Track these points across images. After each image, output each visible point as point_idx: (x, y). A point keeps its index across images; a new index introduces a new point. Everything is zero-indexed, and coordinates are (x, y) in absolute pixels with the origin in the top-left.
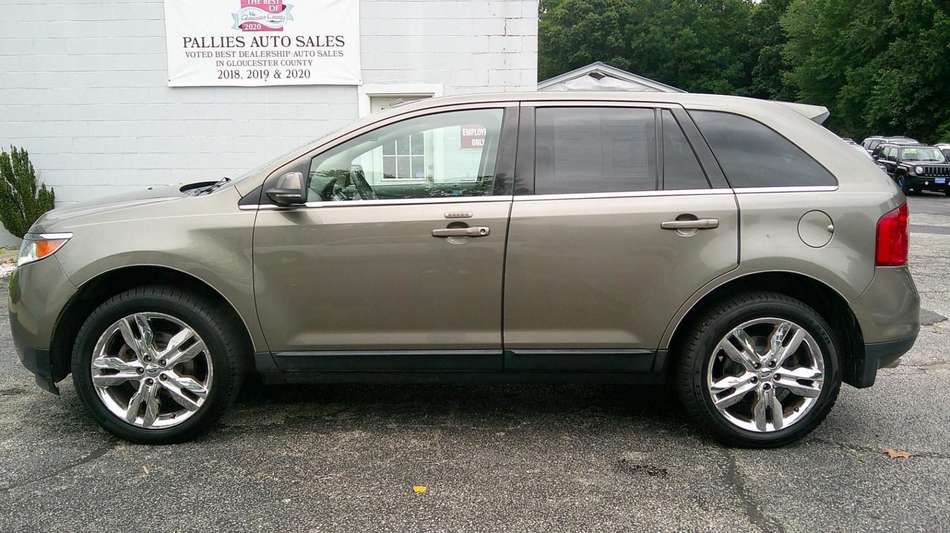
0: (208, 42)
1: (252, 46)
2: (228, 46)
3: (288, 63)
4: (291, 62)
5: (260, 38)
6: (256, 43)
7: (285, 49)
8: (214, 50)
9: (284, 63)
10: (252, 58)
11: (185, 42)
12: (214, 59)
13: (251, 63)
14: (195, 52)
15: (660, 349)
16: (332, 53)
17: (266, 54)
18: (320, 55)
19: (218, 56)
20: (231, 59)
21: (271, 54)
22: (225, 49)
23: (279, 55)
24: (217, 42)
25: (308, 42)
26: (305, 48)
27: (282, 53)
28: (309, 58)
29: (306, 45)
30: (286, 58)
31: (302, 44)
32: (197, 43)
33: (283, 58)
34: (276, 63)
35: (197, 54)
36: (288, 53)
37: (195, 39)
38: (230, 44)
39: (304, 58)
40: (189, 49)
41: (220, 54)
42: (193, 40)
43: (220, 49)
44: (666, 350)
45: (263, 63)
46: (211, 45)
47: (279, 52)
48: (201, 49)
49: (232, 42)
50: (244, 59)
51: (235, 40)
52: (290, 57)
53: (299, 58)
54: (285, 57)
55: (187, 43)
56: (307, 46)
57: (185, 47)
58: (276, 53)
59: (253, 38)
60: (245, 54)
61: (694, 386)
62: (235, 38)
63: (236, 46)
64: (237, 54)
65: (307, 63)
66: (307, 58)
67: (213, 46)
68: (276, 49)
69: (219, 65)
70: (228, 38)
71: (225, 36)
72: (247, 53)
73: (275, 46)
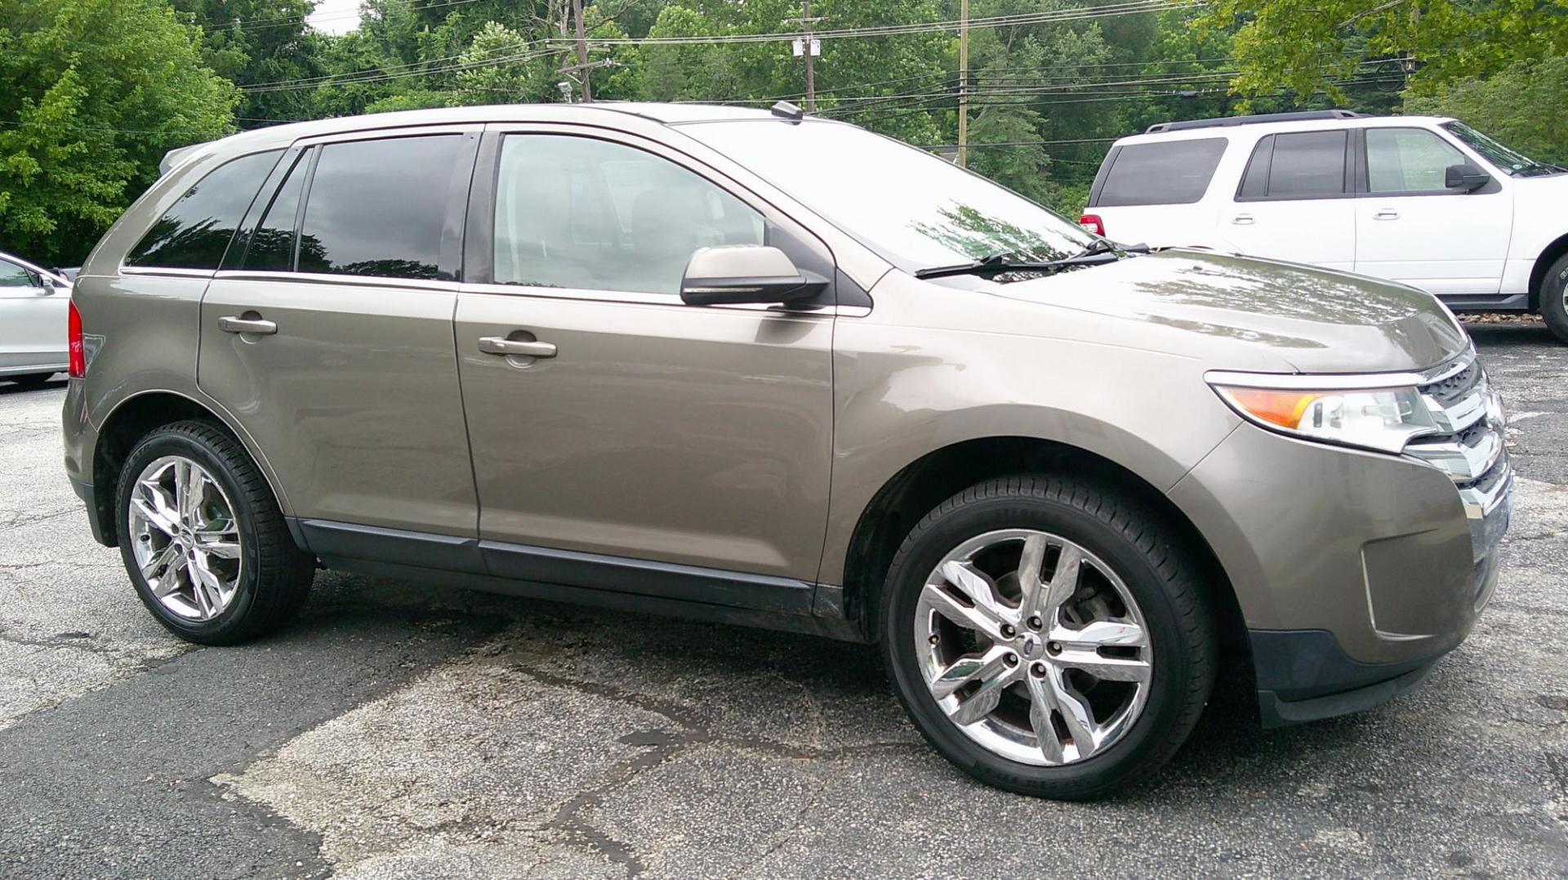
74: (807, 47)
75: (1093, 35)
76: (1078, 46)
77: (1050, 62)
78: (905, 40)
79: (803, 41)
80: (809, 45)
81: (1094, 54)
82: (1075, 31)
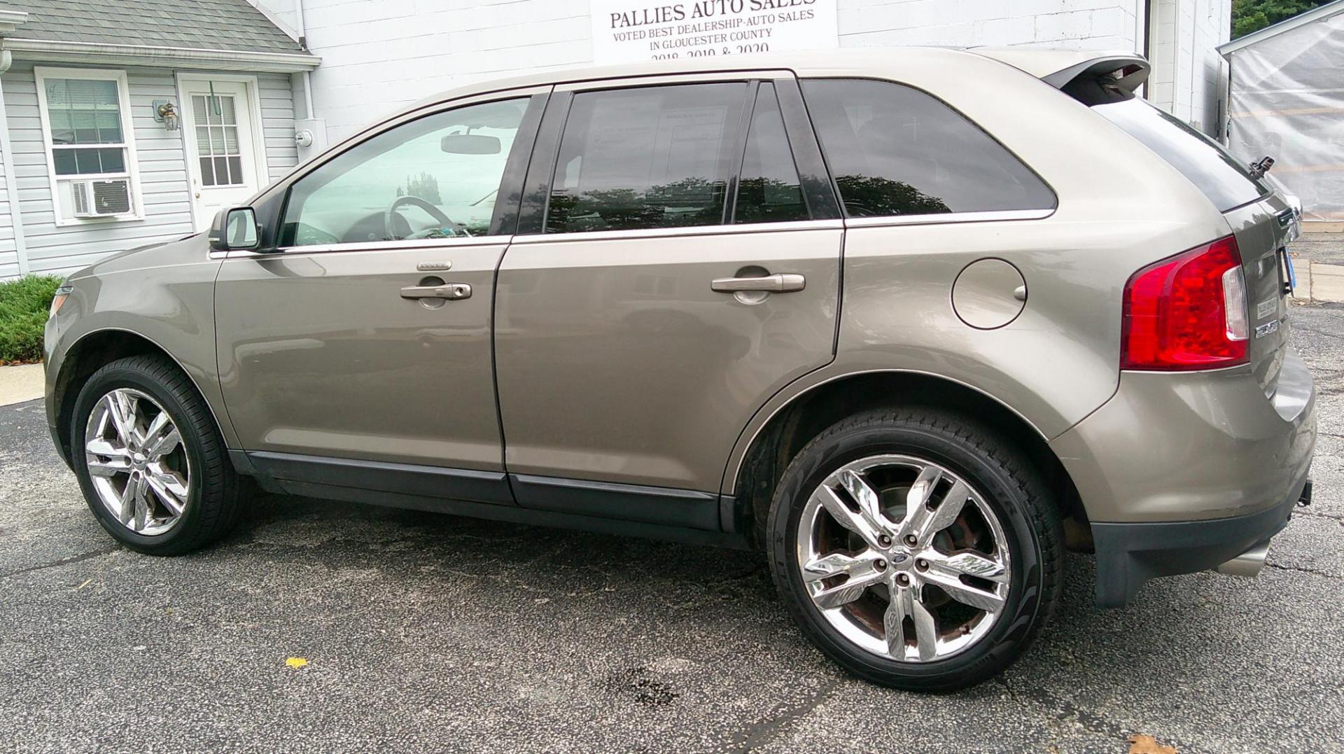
0: (640, 17)
1: (694, 17)
2: (664, 20)
3: (740, 36)
4: (743, 36)
5: (703, 4)
6: (699, 11)
7: (735, 16)
8: (646, 28)
9: (734, 37)
10: (695, 34)
11: (613, 20)
12: (648, 40)
13: (692, 41)
14: (625, 33)
15: (724, 495)
16: (798, 15)
17: (711, 27)
18: (782, 19)
19: (652, 35)
20: (668, 38)
21: (718, 26)
22: (662, 25)
23: (728, 26)
24: (651, 16)
25: (766, 3)
26: (762, 12)
27: (732, 22)
28: (767, 25)
29: (763, 7)
30: (736, 30)
31: (758, 6)
32: (627, 20)
33: (733, 30)
34: (723, 38)
35: (627, 36)
36: (739, 21)
37: (625, 15)
38: (667, 17)
39: (761, 26)
40: (618, 30)
41: (655, 33)
42: (622, 16)
43: (654, 26)
44: (731, 495)
45: (708, 39)
46: (644, 22)
47: (728, 22)
48: (632, 29)
49: (669, 13)
50: (684, 36)
51: (672, 11)
52: (743, 28)
53: (753, 28)
54: (736, 28)
55: (615, 22)
56: (765, 8)
57: (613, 27)
58: (724, 23)
59: (695, 5)
60: (685, 29)
61: (775, 562)
62: (673, 8)
63: (673, 19)
64: (675, 31)
65: (765, 33)
66: (764, 27)
67: (646, 23)
68: (724, 17)
69: (653, 48)
70: (664, 8)
71: (660, 6)
72: (687, 27)
73: (723, 13)
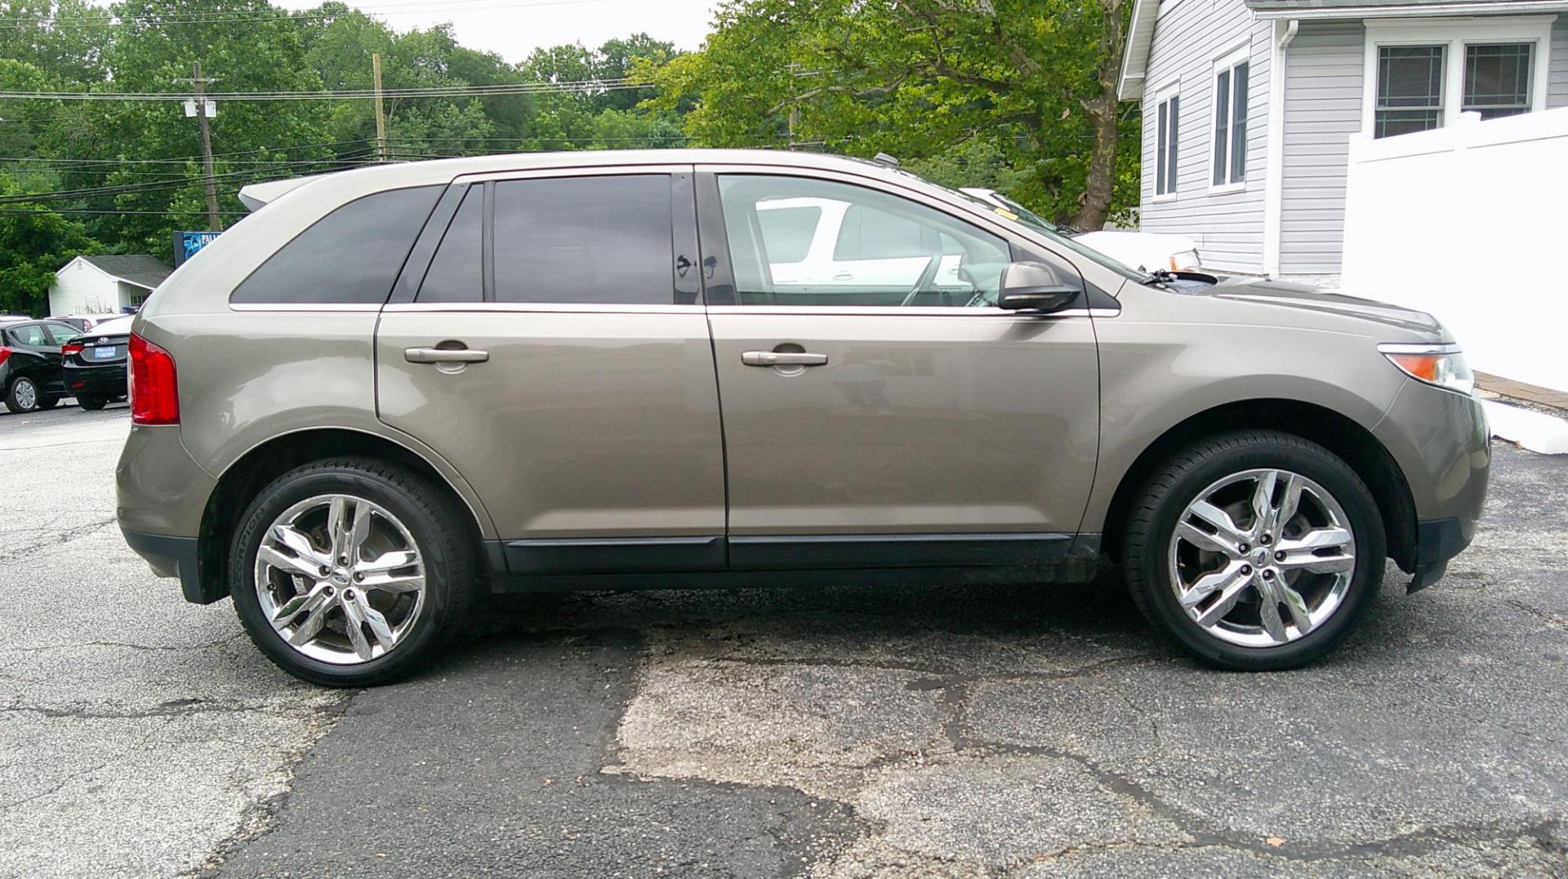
74: (201, 109)
75: (475, 111)
76: (461, 120)
77: (435, 135)
78: (292, 106)
79: (196, 101)
80: (203, 107)
81: (477, 128)
82: (457, 105)
